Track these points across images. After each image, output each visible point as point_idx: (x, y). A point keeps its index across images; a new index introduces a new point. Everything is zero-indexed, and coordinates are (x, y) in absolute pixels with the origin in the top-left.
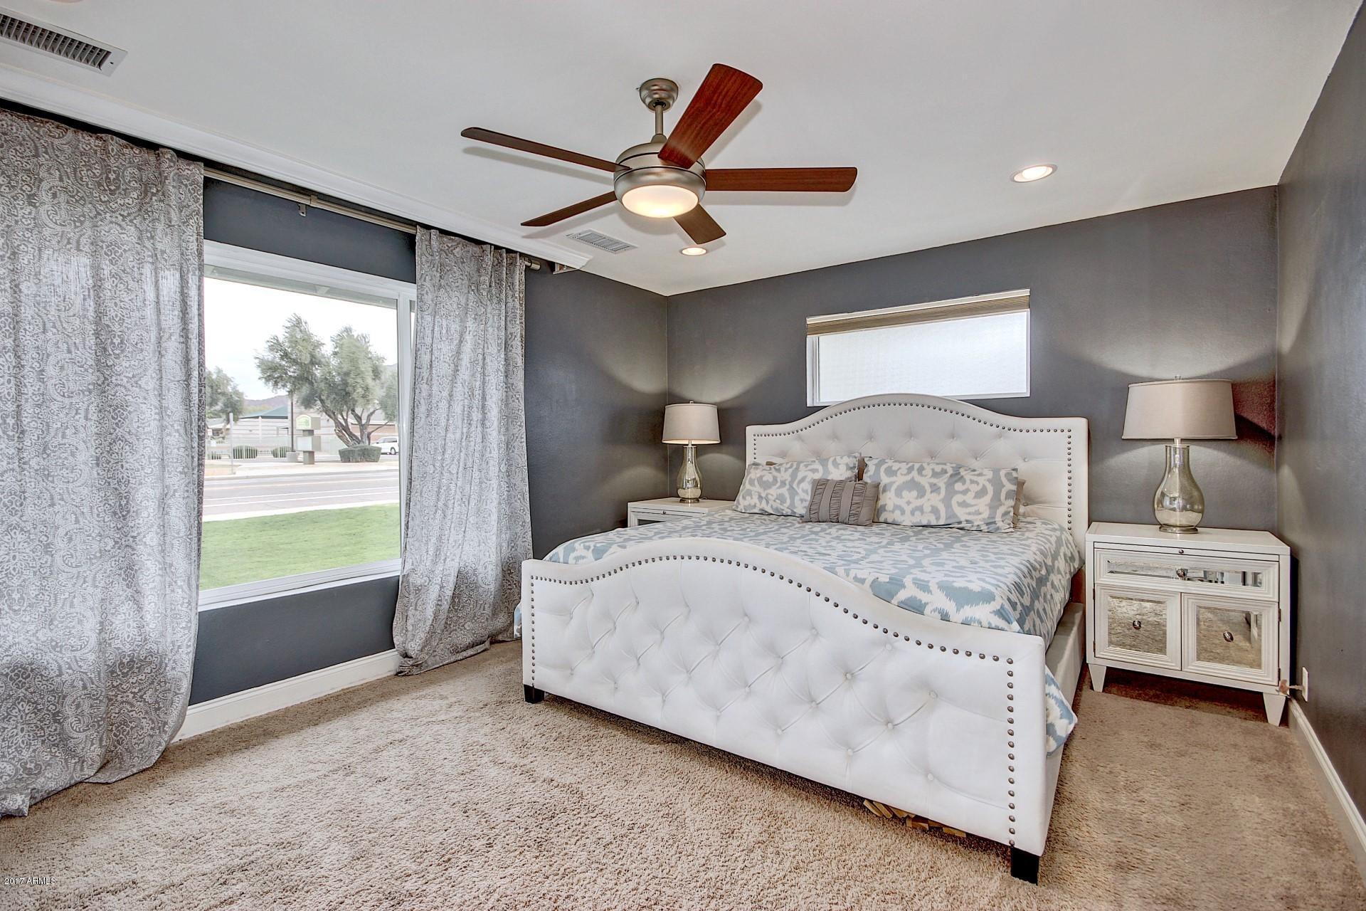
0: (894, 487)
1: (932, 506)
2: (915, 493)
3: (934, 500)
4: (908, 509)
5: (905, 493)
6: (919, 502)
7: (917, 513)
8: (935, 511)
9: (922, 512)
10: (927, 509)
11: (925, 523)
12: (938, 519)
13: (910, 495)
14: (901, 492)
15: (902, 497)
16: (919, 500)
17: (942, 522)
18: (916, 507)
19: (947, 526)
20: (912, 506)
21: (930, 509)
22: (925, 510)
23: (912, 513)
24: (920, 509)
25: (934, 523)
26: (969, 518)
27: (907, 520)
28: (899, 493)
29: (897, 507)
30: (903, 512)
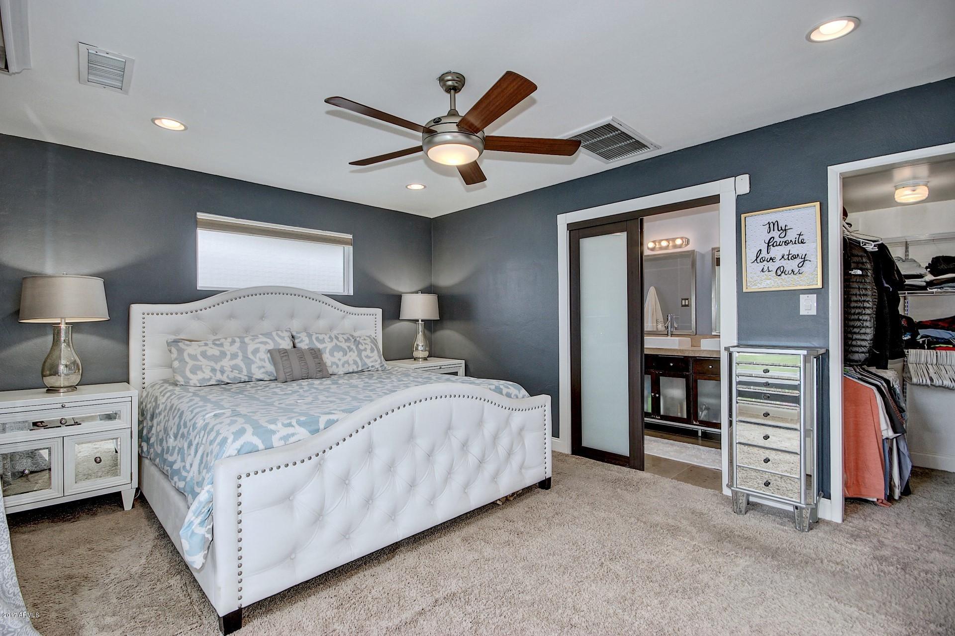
0: (328, 350)
1: (353, 360)
2: (341, 353)
3: (353, 356)
4: (340, 364)
5: (335, 354)
6: (345, 359)
7: (346, 365)
8: (355, 363)
9: (349, 364)
10: (351, 362)
11: (351, 371)
12: (358, 367)
13: (338, 355)
14: (333, 353)
15: (334, 357)
16: (345, 357)
17: (360, 369)
18: (345, 362)
19: (362, 371)
20: (342, 362)
21: (352, 362)
22: (350, 363)
23: (343, 366)
24: (347, 362)
25: (356, 370)
26: (373, 364)
27: (341, 371)
28: (332, 355)
29: (333, 363)
30: (337, 366)
